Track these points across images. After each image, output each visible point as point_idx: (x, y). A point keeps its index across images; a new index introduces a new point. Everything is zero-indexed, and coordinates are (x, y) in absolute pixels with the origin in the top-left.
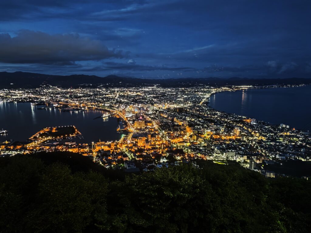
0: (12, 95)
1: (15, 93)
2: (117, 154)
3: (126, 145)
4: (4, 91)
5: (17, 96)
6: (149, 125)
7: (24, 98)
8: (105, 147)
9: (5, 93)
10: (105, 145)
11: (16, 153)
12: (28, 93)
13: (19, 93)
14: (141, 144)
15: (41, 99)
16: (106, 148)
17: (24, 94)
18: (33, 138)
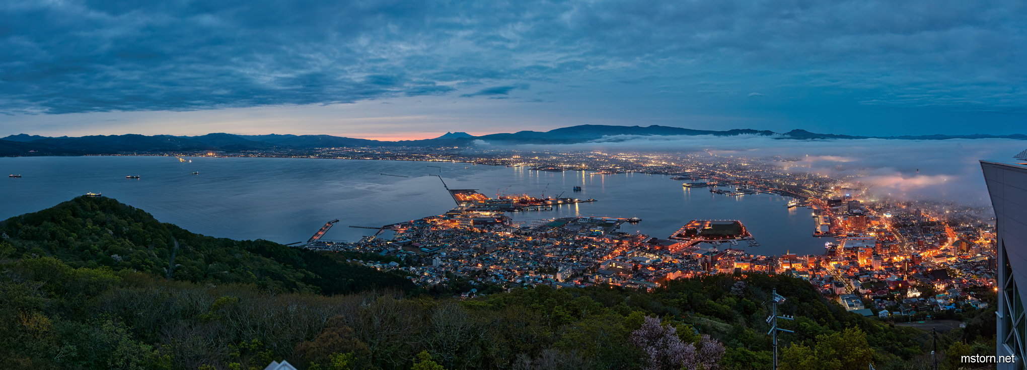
0: (644, 162)
1: (648, 159)
2: (821, 279)
3: (835, 263)
4: (635, 155)
5: (652, 163)
6: (875, 225)
7: (661, 168)
8: (798, 264)
9: (635, 158)
10: (797, 261)
11: (654, 257)
12: (666, 160)
13: (652, 159)
14: (862, 262)
15: (684, 170)
16: (799, 267)
17: (661, 160)
18: (677, 236)
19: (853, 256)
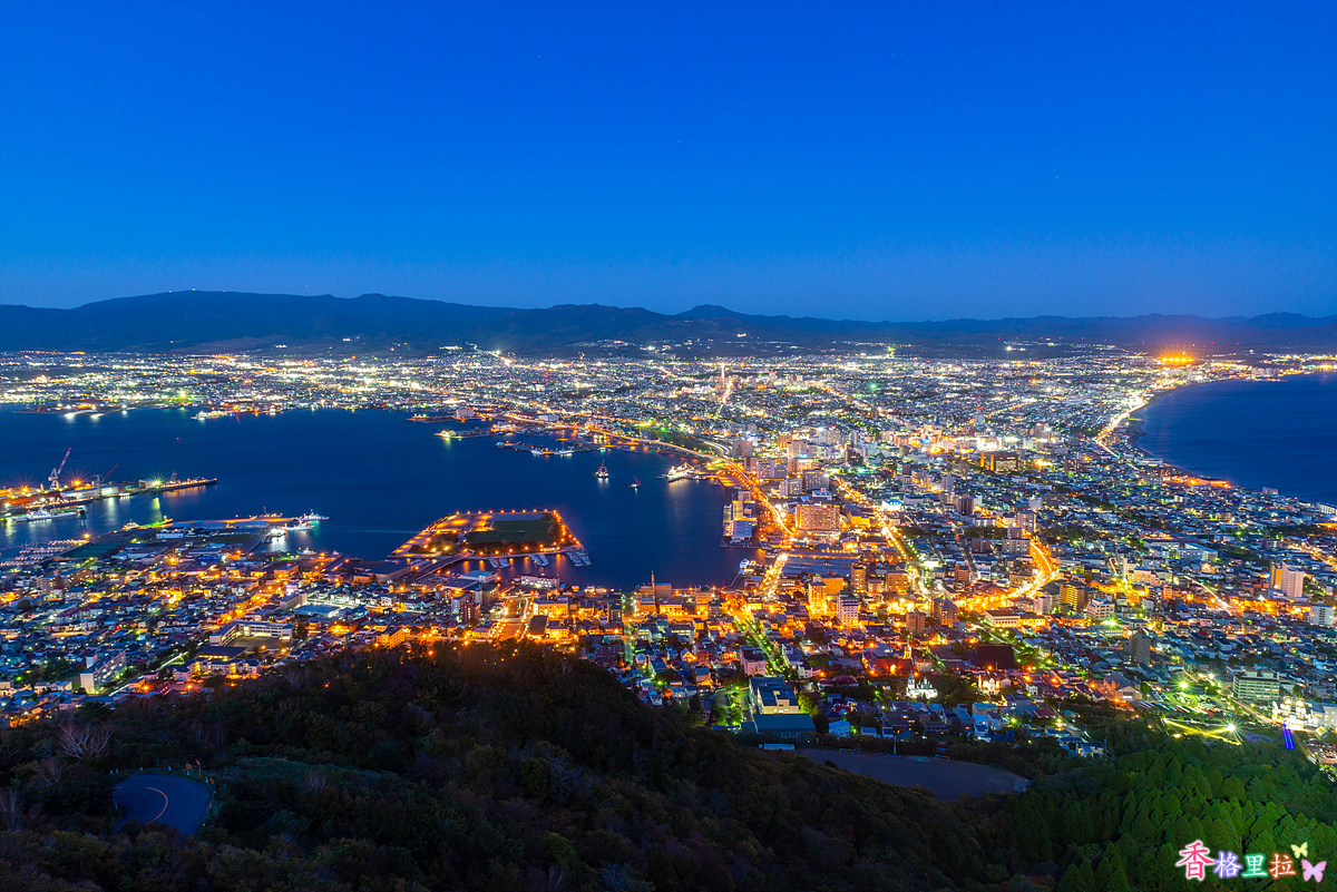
1: (355, 374)
2: (720, 640)
3: (758, 607)
4: (322, 365)
8: (673, 607)
10: (672, 601)
14: (818, 607)
16: (677, 614)
18: (409, 551)
19: (798, 594)
